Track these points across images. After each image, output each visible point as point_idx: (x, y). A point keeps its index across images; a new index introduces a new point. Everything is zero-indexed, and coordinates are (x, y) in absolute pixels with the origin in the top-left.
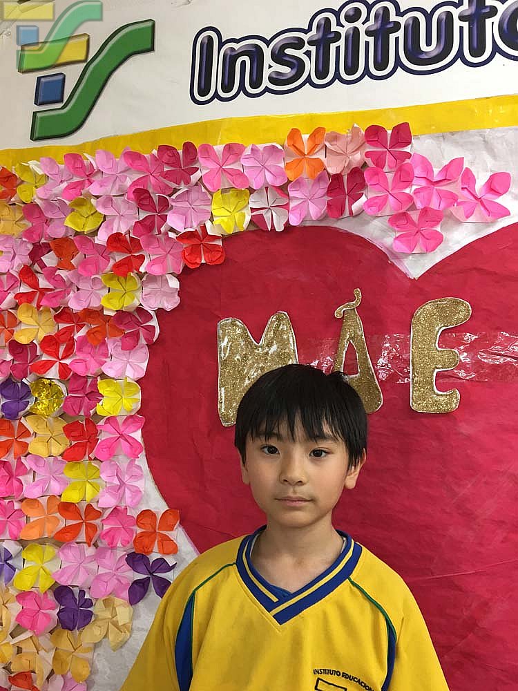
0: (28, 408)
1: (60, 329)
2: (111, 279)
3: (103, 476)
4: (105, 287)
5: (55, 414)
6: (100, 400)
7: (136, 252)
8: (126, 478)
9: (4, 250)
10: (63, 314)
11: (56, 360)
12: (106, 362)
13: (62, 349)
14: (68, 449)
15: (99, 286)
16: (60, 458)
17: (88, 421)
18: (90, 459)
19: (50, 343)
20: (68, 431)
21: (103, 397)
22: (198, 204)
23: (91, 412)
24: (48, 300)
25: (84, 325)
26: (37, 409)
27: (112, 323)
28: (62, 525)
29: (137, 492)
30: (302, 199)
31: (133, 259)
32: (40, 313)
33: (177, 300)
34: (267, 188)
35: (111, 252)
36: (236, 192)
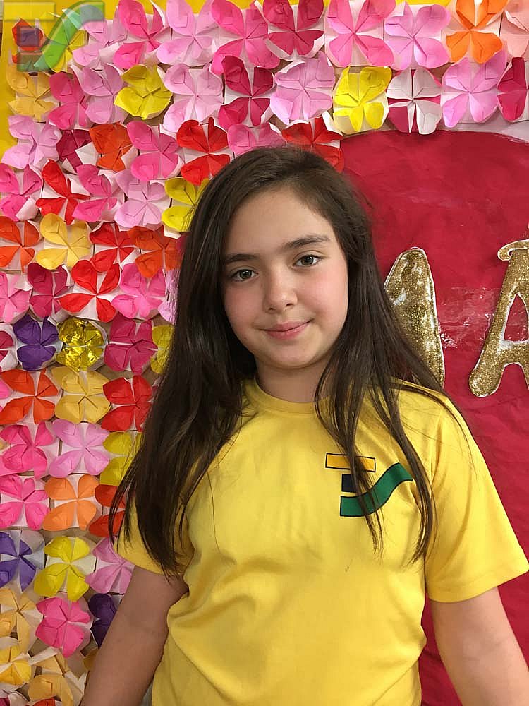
0: (55, 357)
1: (96, 252)
2: (175, 187)
4: (166, 197)
5: (89, 366)
6: (154, 352)
7: (214, 151)
9: (20, 137)
10: (104, 233)
11: (92, 294)
12: (161, 302)
13: (100, 280)
14: (108, 415)
15: (157, 197)
16: (98, 426)
17: (136, 379)
18: (139, 429)
19: (84, 270)
20: (108, 390)
21: (157, 348)
22: (314, 87)
23: (143, 367)
24: (82, 211)
25: (133, 249)
26: (65, 358)
27: (171, 249)
30: (458, 90)
32: (71, 229)
34: (413, 71)
35: (180, 148)
36: (370, 72)
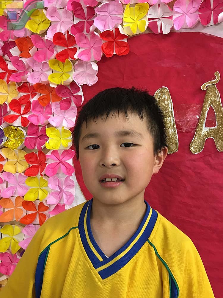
0: (3, 143)
1: (21, 96)
2: (54, 64)
3: (50, 186)
4: (50, 69)
5: (19, 148)
6: (47, 140)
7: (71, 46)
8: (64, 188)
10: (23, 87)
11: (20, 115)
12: (50, 117)
13: (23, 108)
14: (27, 169)
15: (46, 69)
16: (23, 174)
17: (40, 152)
18: (42, 175)
19: (15, 104)
20: (28, 158)
21: (49, 138)
22: (115, 14)
23: (42, 147)
24: (14, 78)
25: (37, 94)
26: (8, 144)
27: (54, 93)
28: (24, 214)
29: (70, 196)
30: (181, 13)
31: (69, 51)
32: (9, 85)
33: (96, 79)
34: (159, 5)
35: (55, 46)
36: (139, 6)
